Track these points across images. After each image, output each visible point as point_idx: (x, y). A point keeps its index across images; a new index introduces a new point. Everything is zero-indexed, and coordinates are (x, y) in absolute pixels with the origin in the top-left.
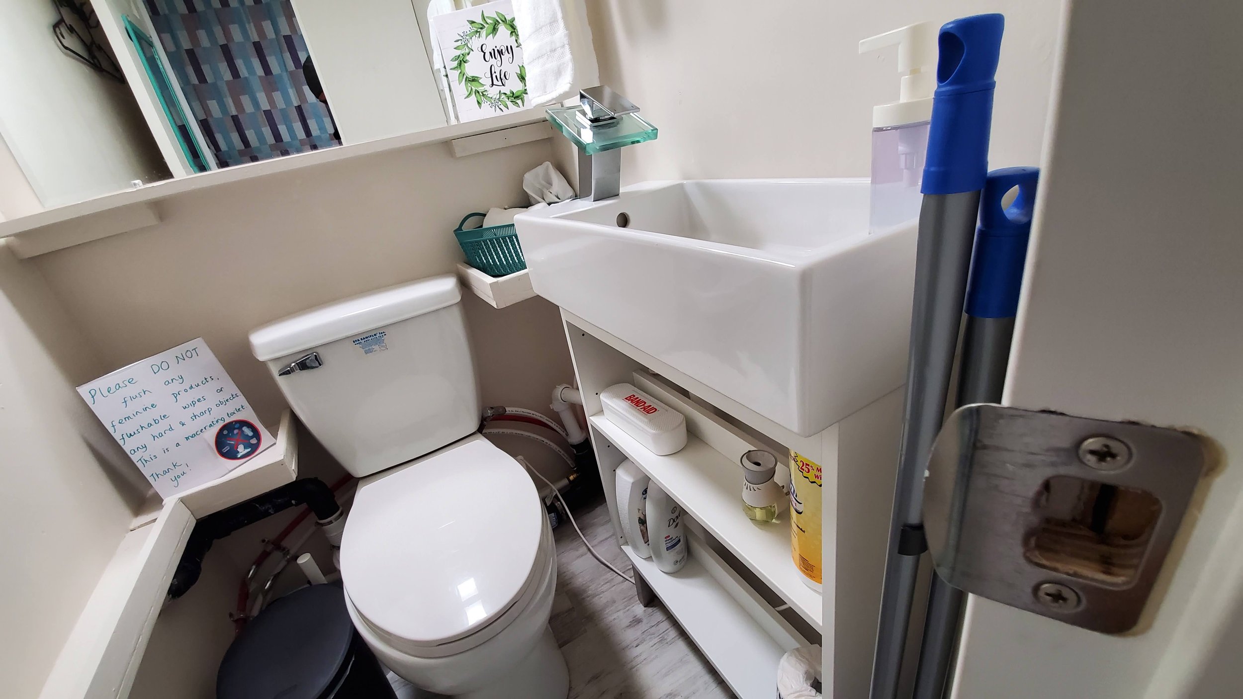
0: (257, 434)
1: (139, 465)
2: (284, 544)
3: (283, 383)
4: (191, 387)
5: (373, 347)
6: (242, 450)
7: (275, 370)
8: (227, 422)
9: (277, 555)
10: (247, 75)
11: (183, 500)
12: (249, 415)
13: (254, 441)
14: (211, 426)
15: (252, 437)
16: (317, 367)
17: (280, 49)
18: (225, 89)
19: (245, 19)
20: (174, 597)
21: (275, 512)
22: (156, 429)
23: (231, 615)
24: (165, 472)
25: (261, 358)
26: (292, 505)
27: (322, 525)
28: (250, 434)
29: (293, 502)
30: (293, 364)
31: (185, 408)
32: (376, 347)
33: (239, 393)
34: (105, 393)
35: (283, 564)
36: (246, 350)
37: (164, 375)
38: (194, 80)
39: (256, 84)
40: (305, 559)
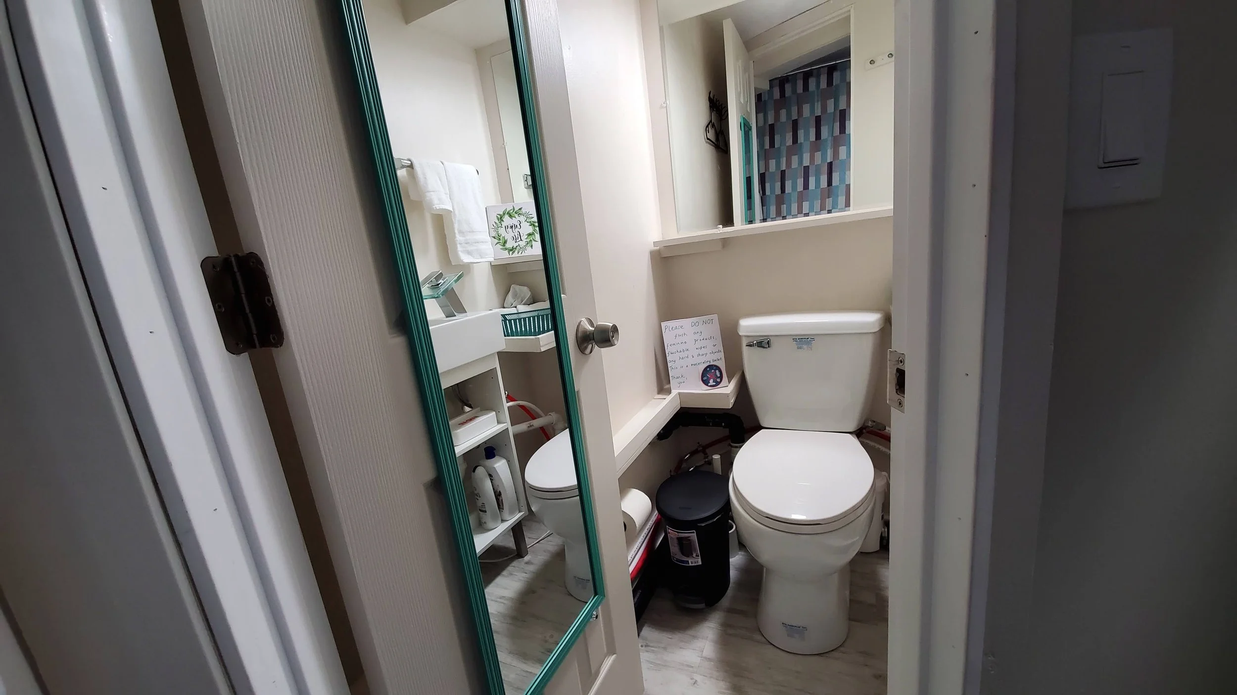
0: (721, 377)
1: (669, 369)
2: (707, 451)
3: (746, 350)
4: (703, 339)
5: (804, 346)
6: (711, 382)
7: (744, 342)
8: (711, 364)
9: (701, 455)
10: (802, 141)
11: (679, 394)
12: (722, 365)
13: (719, 380)
14: (704, 363)
15: (719, 377)
16: (766, 348)
17: (834, 119)
18: (784, 153)
19: (816, 100)
20: (658, 439)
21: (713, 426)
22: (682, 355)
23: (671, 471)
24: (677, 378)
25: (740, 334)
26: (721, 426)
27: (732, 446)
28: (719, 375)
29: (723, 424)
30: (755, 342)
31: (697, 349)
32: (805, 346)
33: (722, 351)
34: (671, 329)
35: (703, 462)
36: (736, 325)
37: (696, 329)
38: (767, 146)
39: (806, 147)
40: (717, 457)
